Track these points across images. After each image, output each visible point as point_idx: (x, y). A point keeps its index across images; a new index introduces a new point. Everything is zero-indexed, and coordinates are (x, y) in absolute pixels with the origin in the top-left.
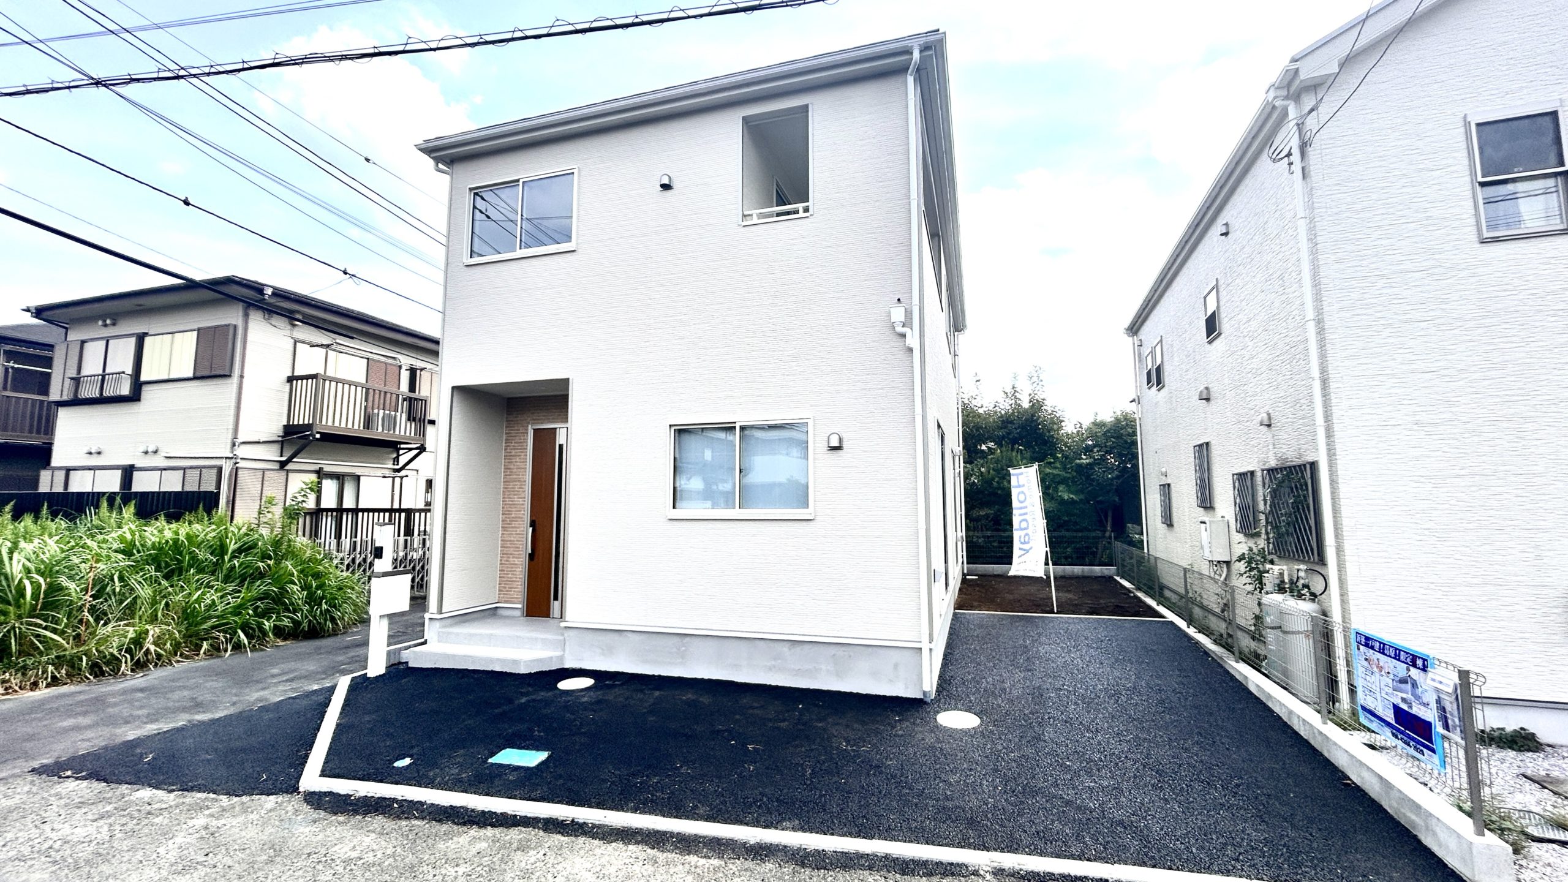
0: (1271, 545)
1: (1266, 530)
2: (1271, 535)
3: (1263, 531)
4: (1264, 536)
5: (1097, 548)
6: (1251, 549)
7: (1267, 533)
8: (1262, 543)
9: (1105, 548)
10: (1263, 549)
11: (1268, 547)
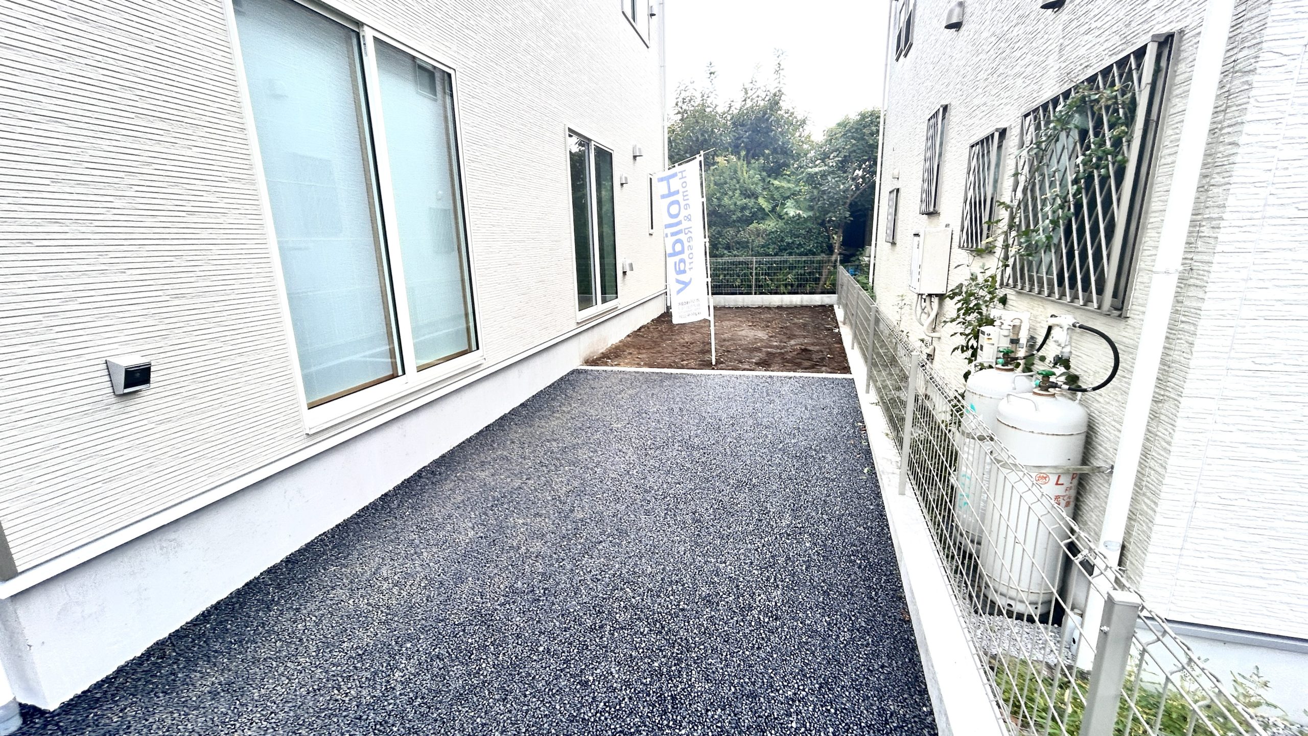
0: (1009, 270)
1: (1006, 240)
2: (1012, 251)
3: (1000, 242)
4: (999, 252)
5: (821, 274)
6: (974, 278)
7: (1006, 247)
8: (993, 264)
9: (830, 273)
10: (993, 277)
11: (1003, 272)
